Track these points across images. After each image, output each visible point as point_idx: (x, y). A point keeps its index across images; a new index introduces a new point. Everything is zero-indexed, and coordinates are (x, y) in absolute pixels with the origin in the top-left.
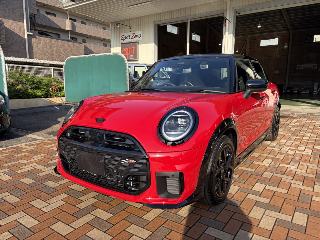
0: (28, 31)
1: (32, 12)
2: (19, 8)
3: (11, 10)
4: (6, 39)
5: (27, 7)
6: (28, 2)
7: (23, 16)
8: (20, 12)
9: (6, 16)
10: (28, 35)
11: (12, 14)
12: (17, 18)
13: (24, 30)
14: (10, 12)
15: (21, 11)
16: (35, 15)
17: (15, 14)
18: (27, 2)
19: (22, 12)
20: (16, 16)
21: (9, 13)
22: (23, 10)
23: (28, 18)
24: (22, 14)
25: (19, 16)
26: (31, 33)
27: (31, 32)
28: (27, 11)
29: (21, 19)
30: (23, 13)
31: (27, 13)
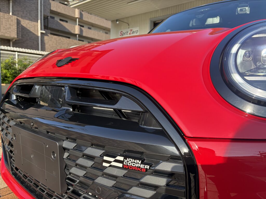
0: (41, 29)
1: (46, 14)
2: (34, 10)
3: (28, 11)
4: (22, 35)
5: (42, 9)
7: (38, 17)
10: (42, 33)
11: (28, 15)
13: (38, 29)
14: (27, 13)
15: (36, 13)
16: (48, 16)
18: (42, 6)
20: (32, 16)
22: (38, 12)
23: (42, 19)
25: (34, 17)
26: (44, 32)
27: (44, 30)
28: (42, 13)
29: (36, 19)
30: (38, 15)
31: (42, 15)
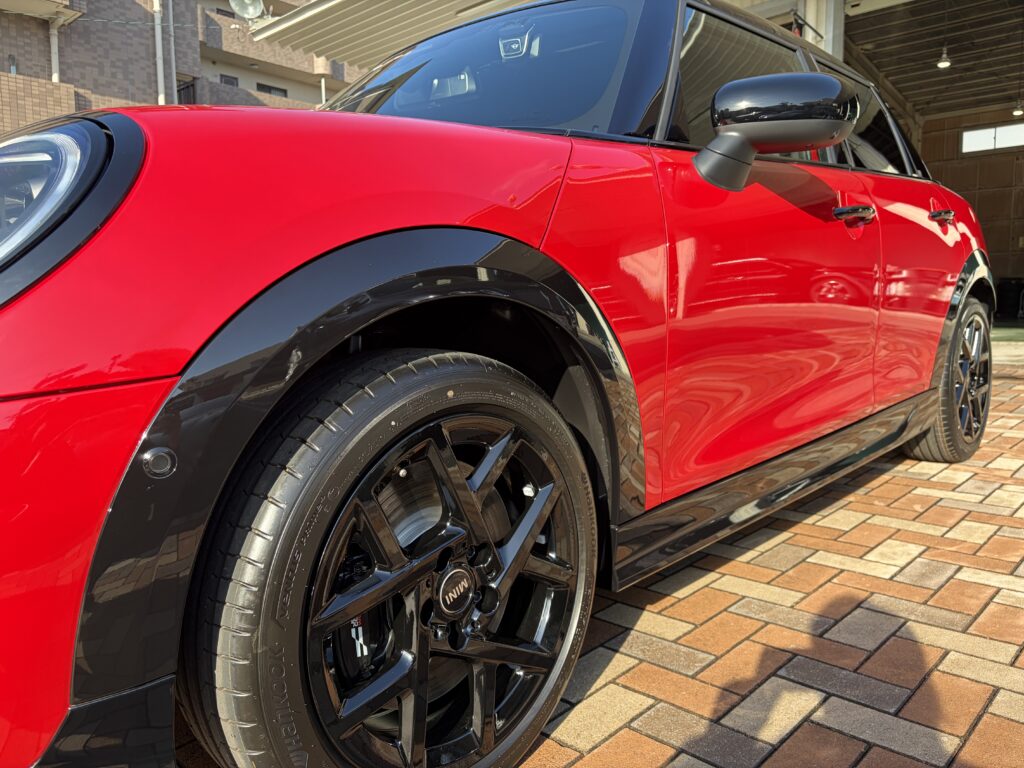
1: (185, 69)
2: (142, 58)
5: (169, 54)
6: (172, 39)
7: (156, 82)
8: (148, 70)
9: (103, 85)
11: (120, 76)
12: (138, 89)
14: (114, 70)
15: (149, 67)
16: (194, 78)
17: (131, 77)
18: (169, 41)
19: (151, 71)
20: (132, 82)
21: (114, 75)
22: (155, 64)
23: (171, 88)
24: (153, 78)
25: (144, 83)
28: (170, 67)
29: (149, 91)
30: (156, 75)
31: (171, 74)
